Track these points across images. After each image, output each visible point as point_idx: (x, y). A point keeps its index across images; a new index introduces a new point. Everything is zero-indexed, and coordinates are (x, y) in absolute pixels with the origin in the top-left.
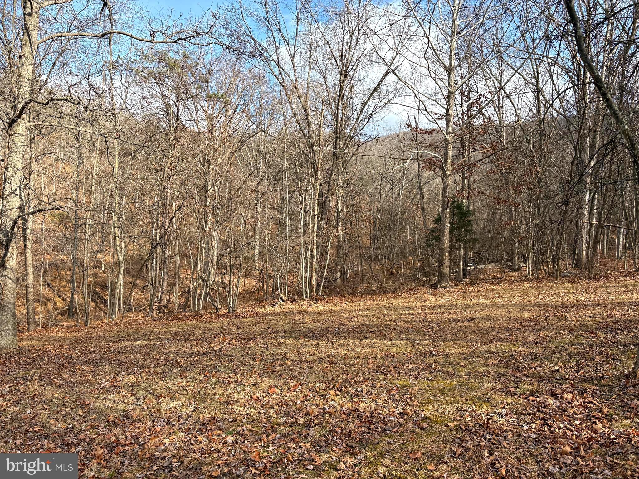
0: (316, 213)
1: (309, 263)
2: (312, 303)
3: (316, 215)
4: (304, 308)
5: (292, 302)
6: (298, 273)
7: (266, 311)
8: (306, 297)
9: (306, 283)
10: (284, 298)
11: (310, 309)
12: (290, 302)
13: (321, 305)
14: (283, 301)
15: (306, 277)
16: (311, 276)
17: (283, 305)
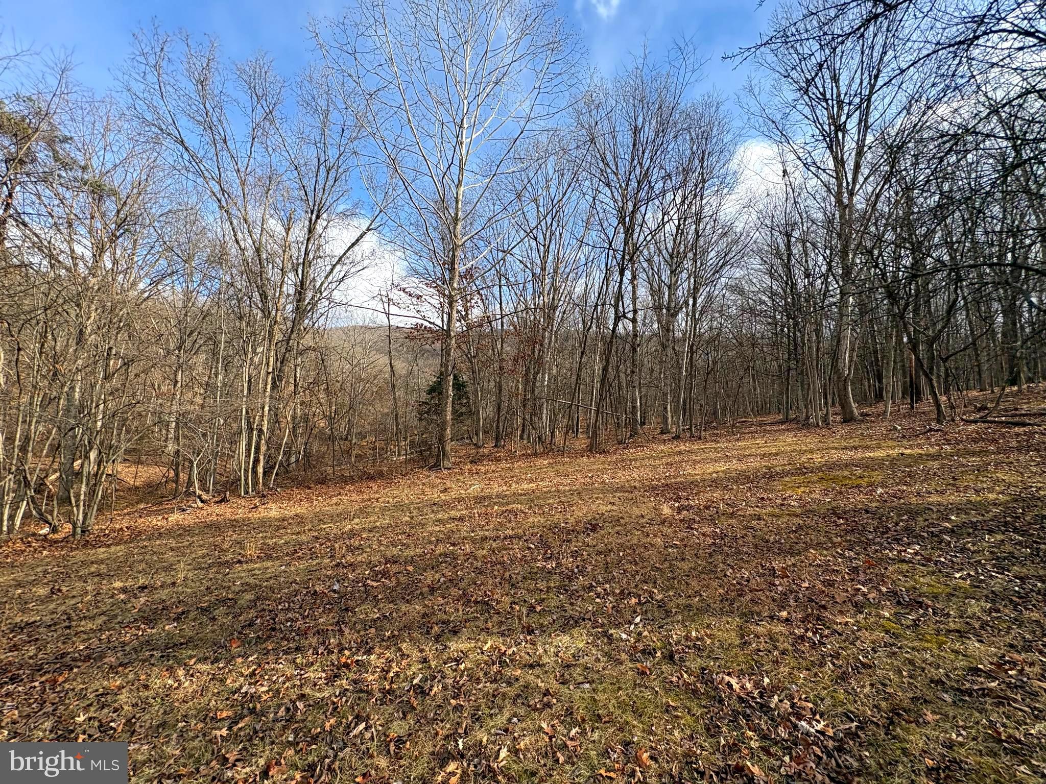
0: (271, 370)
1: (254, 441)
2: (257, 501)
3: (269, 373)
4: (241, 514)
5: (220, 502)
6: (233, 457)
7: (164, 523)
8: (247, 493)
9: (246, 471)
10: (204, 497)
11: (255, 515)
12: (216, 502)
13: (274, 506)
14: (202, 501)
15: (247, 462)
16: (256, 461)
17: (202, 509)
